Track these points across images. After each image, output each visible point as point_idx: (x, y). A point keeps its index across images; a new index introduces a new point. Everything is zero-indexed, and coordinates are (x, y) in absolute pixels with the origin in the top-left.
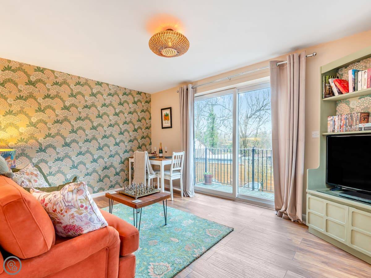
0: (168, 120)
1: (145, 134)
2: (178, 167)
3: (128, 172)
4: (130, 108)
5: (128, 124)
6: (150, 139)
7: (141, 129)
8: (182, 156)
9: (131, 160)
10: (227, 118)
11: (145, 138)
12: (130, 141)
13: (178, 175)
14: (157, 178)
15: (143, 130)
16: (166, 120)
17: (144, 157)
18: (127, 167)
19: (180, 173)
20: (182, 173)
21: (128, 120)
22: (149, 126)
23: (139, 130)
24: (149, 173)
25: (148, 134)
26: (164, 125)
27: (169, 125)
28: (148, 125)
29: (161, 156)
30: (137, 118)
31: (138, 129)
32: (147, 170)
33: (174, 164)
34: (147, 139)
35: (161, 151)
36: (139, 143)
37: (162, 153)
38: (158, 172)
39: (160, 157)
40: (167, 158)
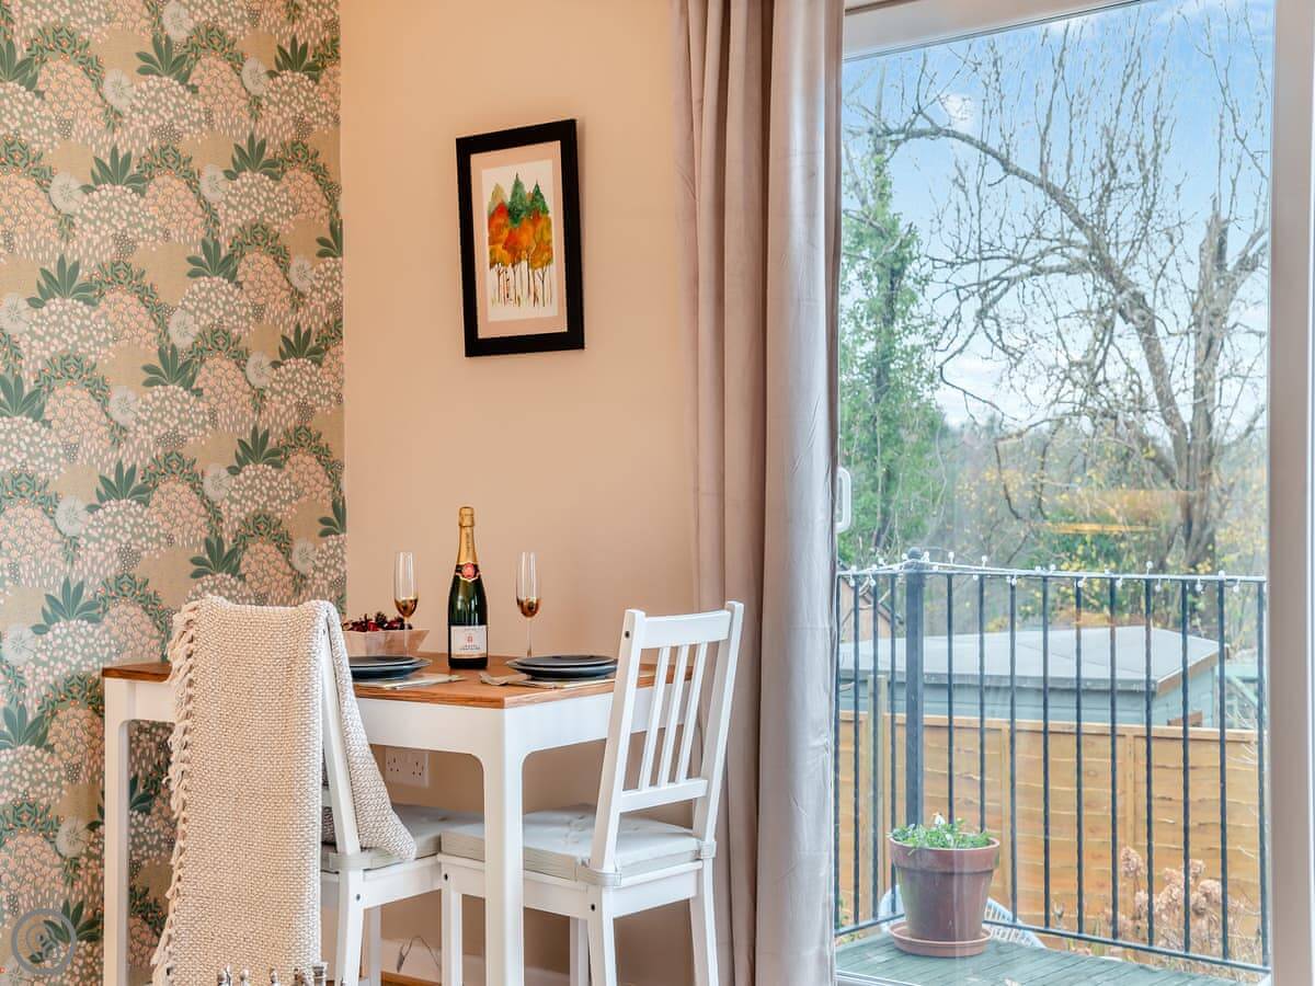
0: (540, 258)
1: (279, 417)
2: (672, 779)
3: (84, 835)
4: (114, 118)
5: (90, 294)
6: (333, 469)
7: (240, 358)
8: (714, 647)
9: (127, 703)
10: (1026, 269)
11: (277, 458)
12: (121, 485)
13: (673, 858)
14: (439, 892)
15: (259, 368)
16: (515, 262)
17: (295, 664)
18: (83, 779)
19: (689, 844)
20: (710, 843)
21: (91, 249)
22: (316, 324)
23: (216, 372)
24: (349, 841)
25: (305, 410)
26: (497, 319)
27: (550, 316)
28: (312, 319)
29: (475, 654)
30: (189, 236)
31: (199, 353)
32: (327, 813)
33: (637, 740)
34: (304, 462)
35: (468, 602)
36: (214, 513)
37: (483, 621)
38: (457, 833)
39: (457, 664)
40: (540, 674)
